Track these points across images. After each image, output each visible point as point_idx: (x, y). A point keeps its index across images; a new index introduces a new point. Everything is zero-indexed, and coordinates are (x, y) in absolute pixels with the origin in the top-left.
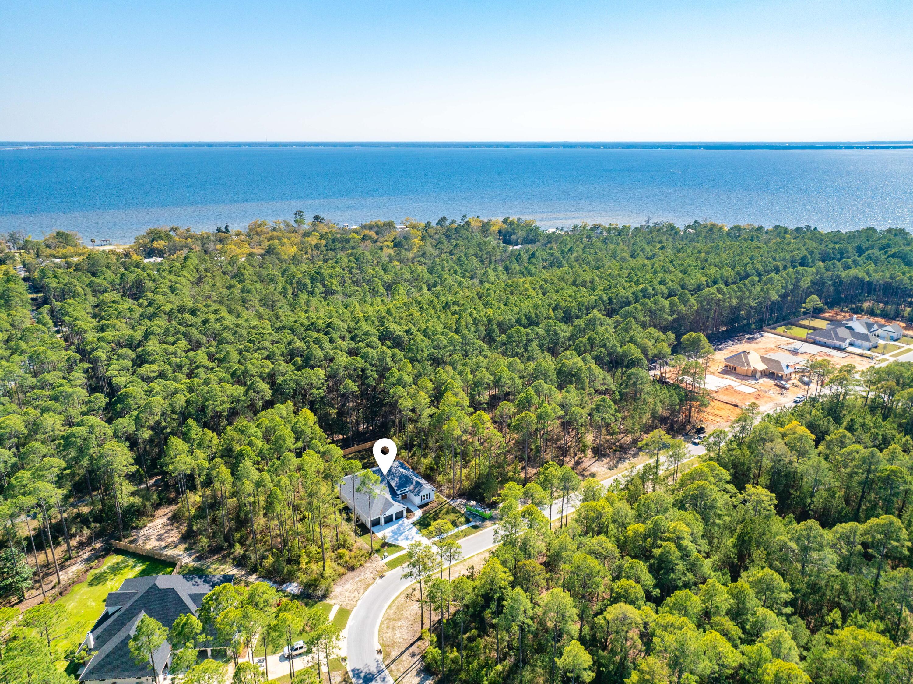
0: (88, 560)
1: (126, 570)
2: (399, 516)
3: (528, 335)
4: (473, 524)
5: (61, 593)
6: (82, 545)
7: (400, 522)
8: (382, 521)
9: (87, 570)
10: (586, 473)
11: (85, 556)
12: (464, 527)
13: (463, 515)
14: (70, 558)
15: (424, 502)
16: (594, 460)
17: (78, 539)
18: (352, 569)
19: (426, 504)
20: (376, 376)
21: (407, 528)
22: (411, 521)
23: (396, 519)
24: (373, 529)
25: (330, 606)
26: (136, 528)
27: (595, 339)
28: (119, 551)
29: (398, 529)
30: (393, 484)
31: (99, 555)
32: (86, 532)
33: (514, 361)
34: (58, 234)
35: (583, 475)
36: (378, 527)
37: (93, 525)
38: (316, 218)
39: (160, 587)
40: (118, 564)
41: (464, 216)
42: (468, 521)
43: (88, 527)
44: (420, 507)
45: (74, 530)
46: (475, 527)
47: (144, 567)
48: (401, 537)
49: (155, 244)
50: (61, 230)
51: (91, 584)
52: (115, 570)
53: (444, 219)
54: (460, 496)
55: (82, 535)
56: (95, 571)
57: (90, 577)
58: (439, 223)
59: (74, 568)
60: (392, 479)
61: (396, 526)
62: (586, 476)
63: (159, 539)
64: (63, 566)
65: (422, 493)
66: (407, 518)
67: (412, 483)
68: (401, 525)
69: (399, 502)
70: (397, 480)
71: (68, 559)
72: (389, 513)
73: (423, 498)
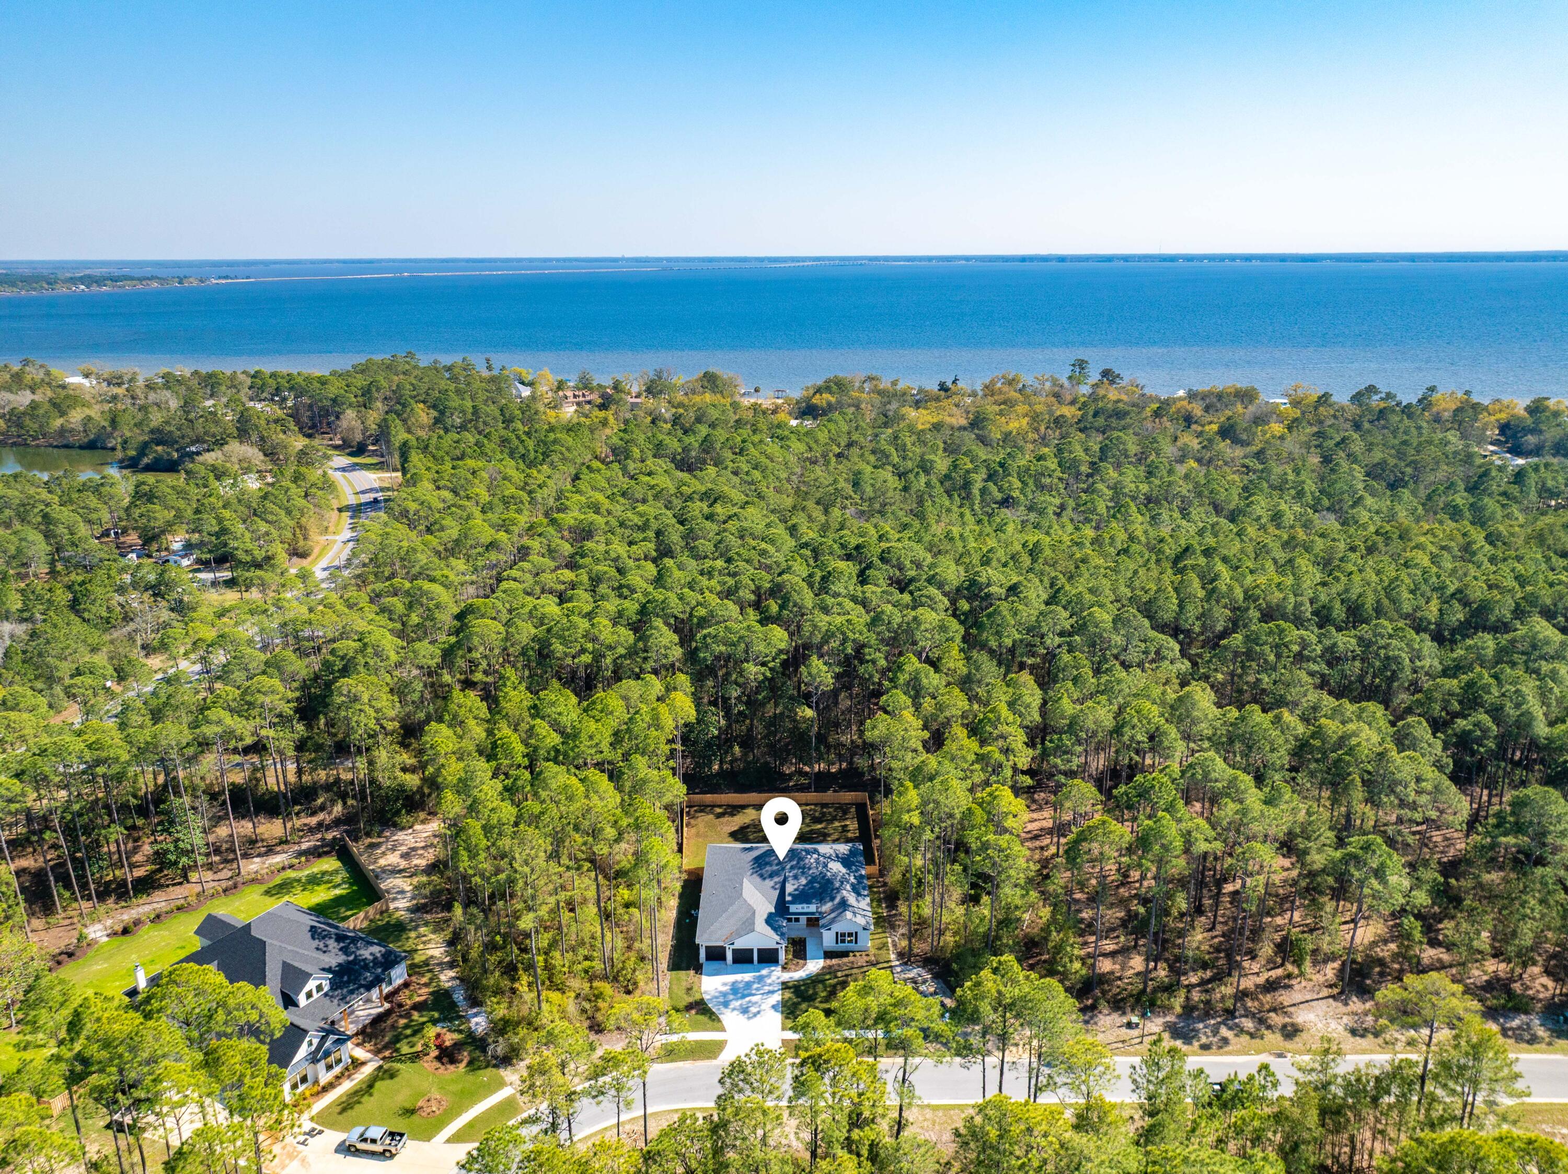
0: (300, 854)
1: (323, 887)
2: (768, 957)
5: (225, 891)
6: (312, 830)
7: (764, 972)
8: (729, 956)
9: (284, 868)
10: (1276, 1019)
11: (304, 846)
14: (286, 842)
15: (842, 947)
16: (1325, 992)
17: (321, 816)
18: (598, 1028)
19: (845, 954)
20: (883, 663)
21: (767, 989)
22: (786, 976)
23: (761, 961)
24: (707, 966)
25: (502, 1084)
26: (395, 825)
27: (1486, 689)
28: (345, 855)
29: (748, 985)
30: (790, 888)
31: (316, 853)
32: (338, 809)
35: (1261, 1021)
36: (716, 965)
37: (350, 802)
38: (1106, 373)
39: (253, 932)
40: (324, 873)
41: (1432, 389)
43: (345, 803)
44: (828, 955)
45: (320, 801)
47: (344, 892)
48: (736, 1004)
50: (711, 369)
51: (268, 893)
52: (314, 881)
53: (1371, 389)
54: (926, 962)
55: (330, 813)
56: (291, 874)
57: (278, 880)
58: (1357, 398)
59: (278, 859)
60: (796, 877)
61: (747, 977)
62: (1269, 1027)
63: (405, 856)
64: (270, 851)
65: (838, 927)
66: (784, 968)
67: (832, 899)
68: (761, 979)
69: (775, 929)
70: (803, 881)
71: (283, 842)
72: (742, 943)
73: (841, 937)
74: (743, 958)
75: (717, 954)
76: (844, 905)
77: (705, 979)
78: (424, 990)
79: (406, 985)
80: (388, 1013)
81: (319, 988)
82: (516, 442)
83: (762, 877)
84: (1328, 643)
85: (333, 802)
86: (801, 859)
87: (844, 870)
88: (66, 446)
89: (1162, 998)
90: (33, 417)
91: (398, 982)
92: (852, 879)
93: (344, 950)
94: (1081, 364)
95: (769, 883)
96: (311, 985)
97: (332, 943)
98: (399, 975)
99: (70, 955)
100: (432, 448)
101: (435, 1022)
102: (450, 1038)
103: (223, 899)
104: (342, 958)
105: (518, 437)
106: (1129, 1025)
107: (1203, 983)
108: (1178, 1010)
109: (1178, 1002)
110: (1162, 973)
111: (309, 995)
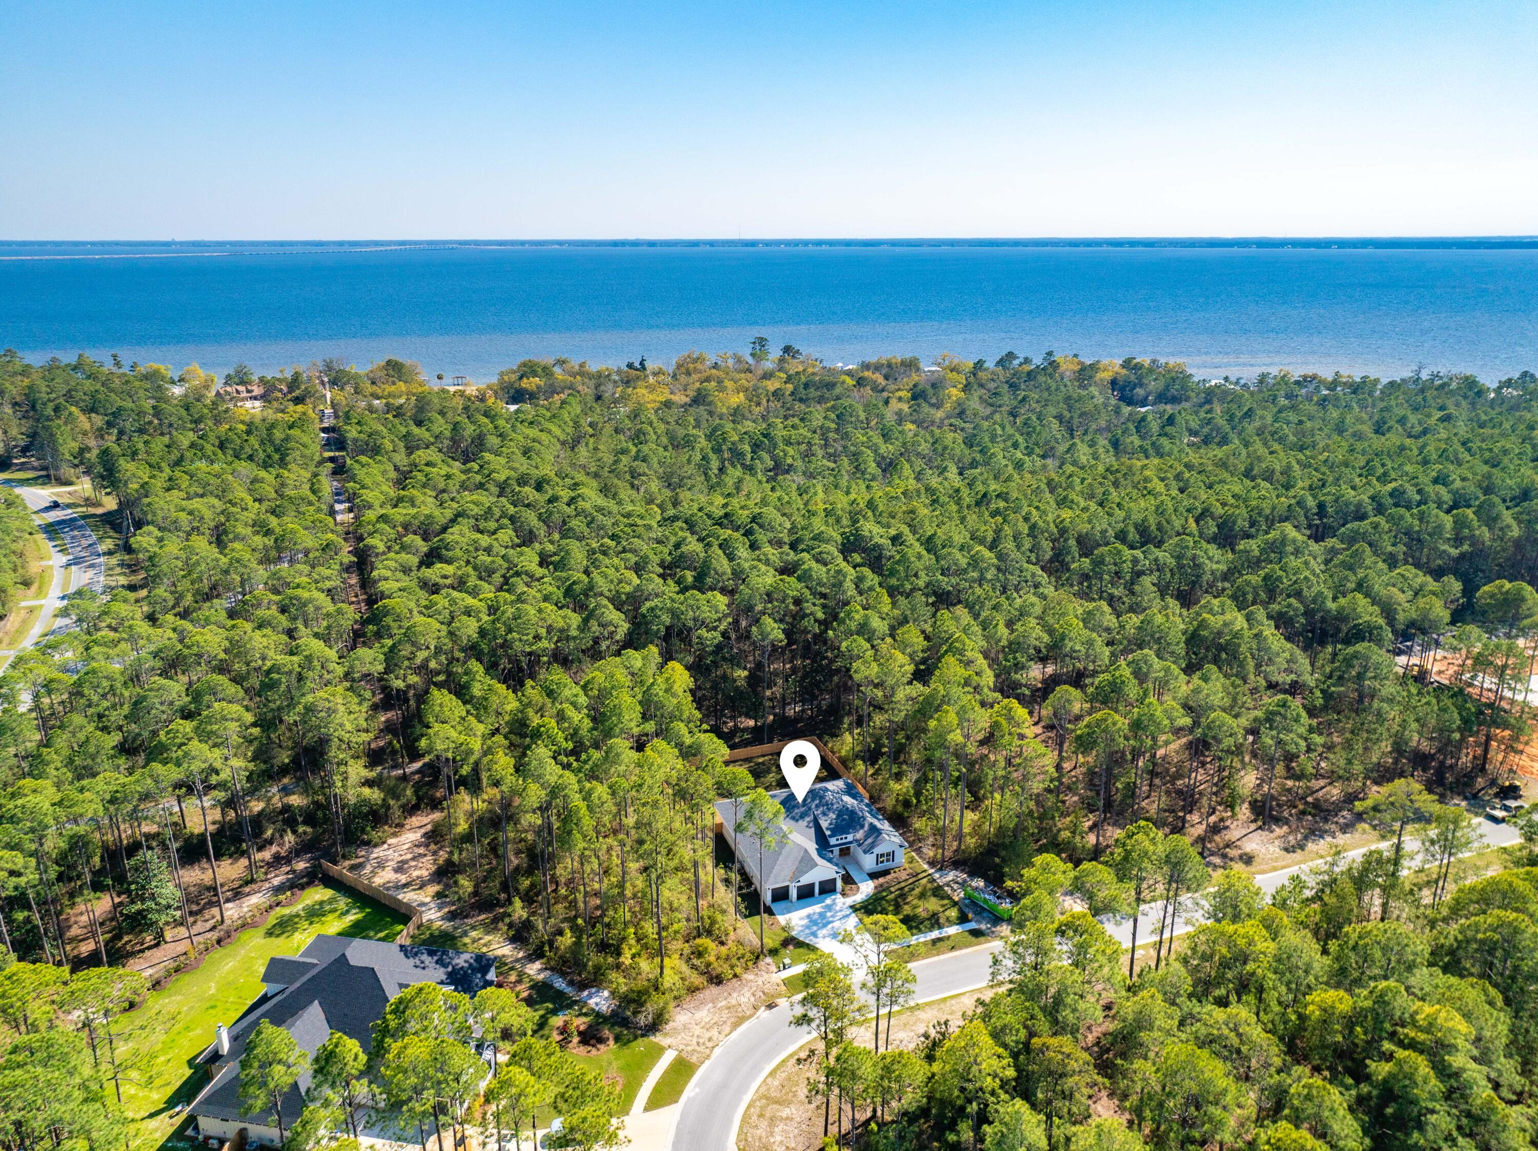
0: (279, 890)
1: (330, 917)
2: (828, 888)
3: (1135, 561)
4: (973, 925)
5: (219, 942)
6: (273, 866)
7: (828, 901)
8: (794, 893)
9: (271, 907)
10: (1232, 853)
11: (276, 882)
12: (952, 930)
13: (955, 904)
14: (252, 881)
15: (882, 867)
16: (1253, 826)
17: (274, 848)
18: (717, 980)
19: (886, 873)
20: (820, 615)
21: (840, 914)
22: (850, 901)
23: (822, 892)
24: (775, 907)
25: (661, 1050)
26: (367, 844)
27: (1279, 579)
28: (330, 882)
29: (822, 915)
30: (824, 824)
31: (297, 884)
32: (290, 838)
33: (1098, 609)
34: (389, 362)
35: (1224, 856)
36: (782, 904)
37: (301, 829)
38: (787, 349)
39: (352, 963)
40: (321, 903)
41: (1050, 354)
42: (963, 919)
43: (294, 832)
44: (873, 876)
45: (269, 833)
46: (976, 933)
47: (360, 916)
48: (824, 931)
49: (525, 383)
50: (393, 358)
51: (270, 934)
52: (315, 913)
53: (1011, 356)
54: (957, 863)
55: (281, 845)
56: (284, 911)
57: (272, 920)
58: (1001, 362)
59: (255, 900)
60: (824, 814)
61: (817, 908)
62: (1231, 859)
63: (399, 869)
64: (238, 894)
65: (879, 850)
66: (844, 895)
67: (862, 826)
68: (829, 908)
69: (829, 861)
70: (832, 816)
71: (247, 882)
72: (802, 880)
73: (881, 858)
74: (806, 893)
75: (781, 895)
76: (874, 830)
77: (780, 918)
78: (520, 987)
83: (795, 819)
84: (1151, 557)
85: (282, 832)
86: (822, 798)
87: (855, 801)
92: (865, 808)
93: (440, 963)
94: (761, 342)
95: (803, 823)
97: (426, 959)
101: (554, 1012)
102: (581, 1023)
103: (218, 953)
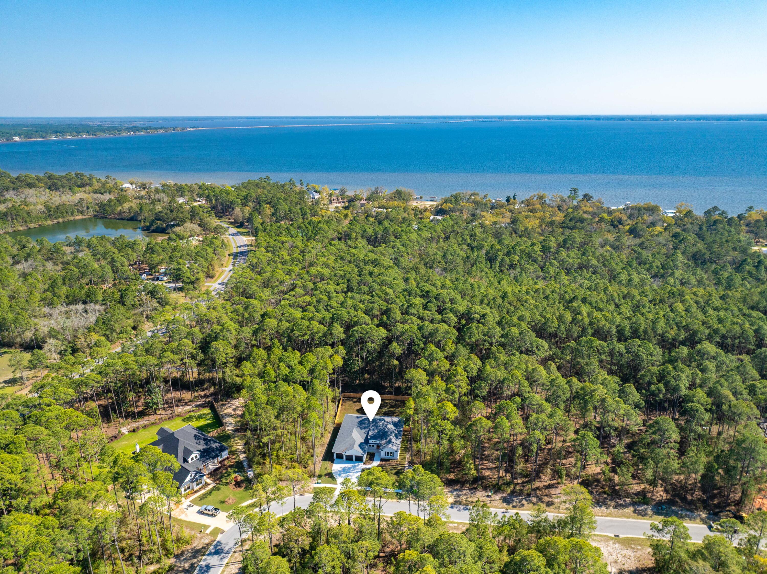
0: (197, 406)
1: (203, 420)
2: (359, 459)
4: (400, 491)
5: (168, 418)
6: (202, 397)
7: (356, 464)
8: (345, 457)
9: (190, 411)
10: (546, 499)
11: (198, 403)
12: (389, 490)
15: (387, 457)
17: (206, 392)
19: (388, 460)
21: (356, 471)
22: (364, 467)
23: (356, 460)
24: (336, 460)
26: (232, 397)
28: (213, 408)
29: (349, 468)
30: (370, 433)
31: (202, 406)
32: (212, 389)
34: (397, 191)
35: (540, 499)
36: (339, 460)
38: (585, 196)
40: (204, 414)
43: (214, 387)
44: (382, 460)
46: (398, 495)
47: (210, 422)
48: (344, 475)
49: (444, 207)
51: (183, 420)
52: (200, 417)
55: (209, 391)
56: (192, 414)
57: (187, 416)
59: (188, 408)
60: (373, 430)
61: (350, 465)
62: (542, 502)
63: (234, 410)
64: (186, 404)
65: (386, 450)
66: (364, 464)
67: (386, 439)
68: (354, 467)
69: (362, 449)
70: (376, 431)
71: (191, 401)
72: (349, 453)
73: (387, 454)
74: (349, 458)
75: (340, 456)
76: (390, 442)
77: (334, 465)
78: (234, 461)
79: (228, 458)
80: (219, 468)
81: (196, 457)
82: (304, 228)
83: (361, 429)
85: (210, 387)
86: (377, 423)
87: (394, 428)
88: (122, 219)
89: (504, 487)
90: (110, 206)
91: (226, 457)
92: (396, 432)
93: (206, 444)
94: (575, 190)
95: (363, 431)
96: (193, 455)
97: (202, 441)
98: (225, 454)
99: (116, 438)
100: (268, 231)
101: (235, 472)
102: (240, 478)
103: (168, 422)
104: (205, 447)
105: (305, 225)
106: (488, 496)
107: (523, 483)
108: (509, 492)
109: (509, 490)
110: (508, 477)
111: (192, 459)
